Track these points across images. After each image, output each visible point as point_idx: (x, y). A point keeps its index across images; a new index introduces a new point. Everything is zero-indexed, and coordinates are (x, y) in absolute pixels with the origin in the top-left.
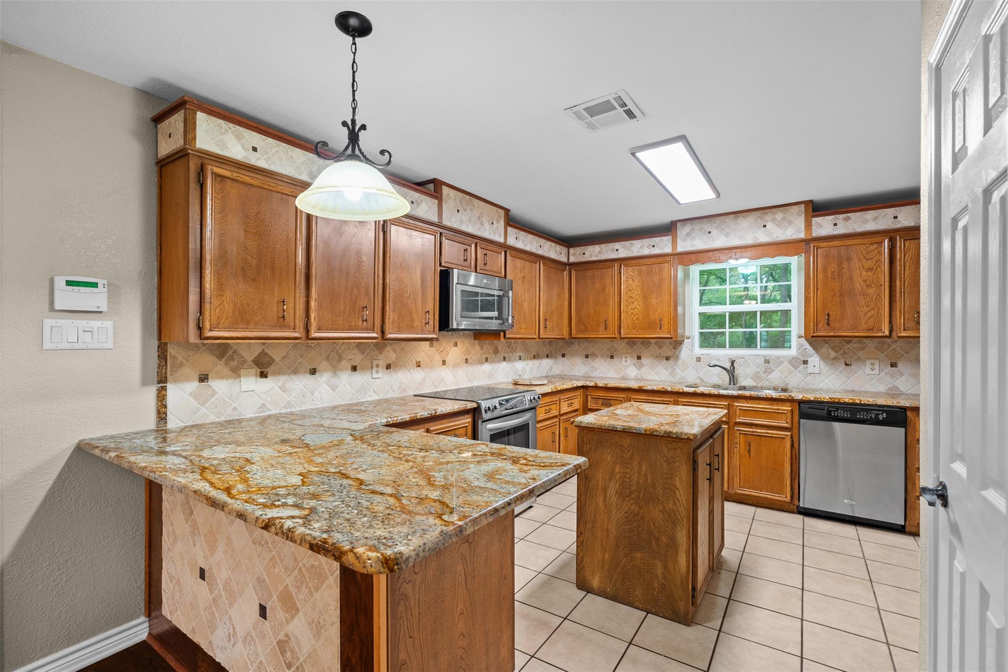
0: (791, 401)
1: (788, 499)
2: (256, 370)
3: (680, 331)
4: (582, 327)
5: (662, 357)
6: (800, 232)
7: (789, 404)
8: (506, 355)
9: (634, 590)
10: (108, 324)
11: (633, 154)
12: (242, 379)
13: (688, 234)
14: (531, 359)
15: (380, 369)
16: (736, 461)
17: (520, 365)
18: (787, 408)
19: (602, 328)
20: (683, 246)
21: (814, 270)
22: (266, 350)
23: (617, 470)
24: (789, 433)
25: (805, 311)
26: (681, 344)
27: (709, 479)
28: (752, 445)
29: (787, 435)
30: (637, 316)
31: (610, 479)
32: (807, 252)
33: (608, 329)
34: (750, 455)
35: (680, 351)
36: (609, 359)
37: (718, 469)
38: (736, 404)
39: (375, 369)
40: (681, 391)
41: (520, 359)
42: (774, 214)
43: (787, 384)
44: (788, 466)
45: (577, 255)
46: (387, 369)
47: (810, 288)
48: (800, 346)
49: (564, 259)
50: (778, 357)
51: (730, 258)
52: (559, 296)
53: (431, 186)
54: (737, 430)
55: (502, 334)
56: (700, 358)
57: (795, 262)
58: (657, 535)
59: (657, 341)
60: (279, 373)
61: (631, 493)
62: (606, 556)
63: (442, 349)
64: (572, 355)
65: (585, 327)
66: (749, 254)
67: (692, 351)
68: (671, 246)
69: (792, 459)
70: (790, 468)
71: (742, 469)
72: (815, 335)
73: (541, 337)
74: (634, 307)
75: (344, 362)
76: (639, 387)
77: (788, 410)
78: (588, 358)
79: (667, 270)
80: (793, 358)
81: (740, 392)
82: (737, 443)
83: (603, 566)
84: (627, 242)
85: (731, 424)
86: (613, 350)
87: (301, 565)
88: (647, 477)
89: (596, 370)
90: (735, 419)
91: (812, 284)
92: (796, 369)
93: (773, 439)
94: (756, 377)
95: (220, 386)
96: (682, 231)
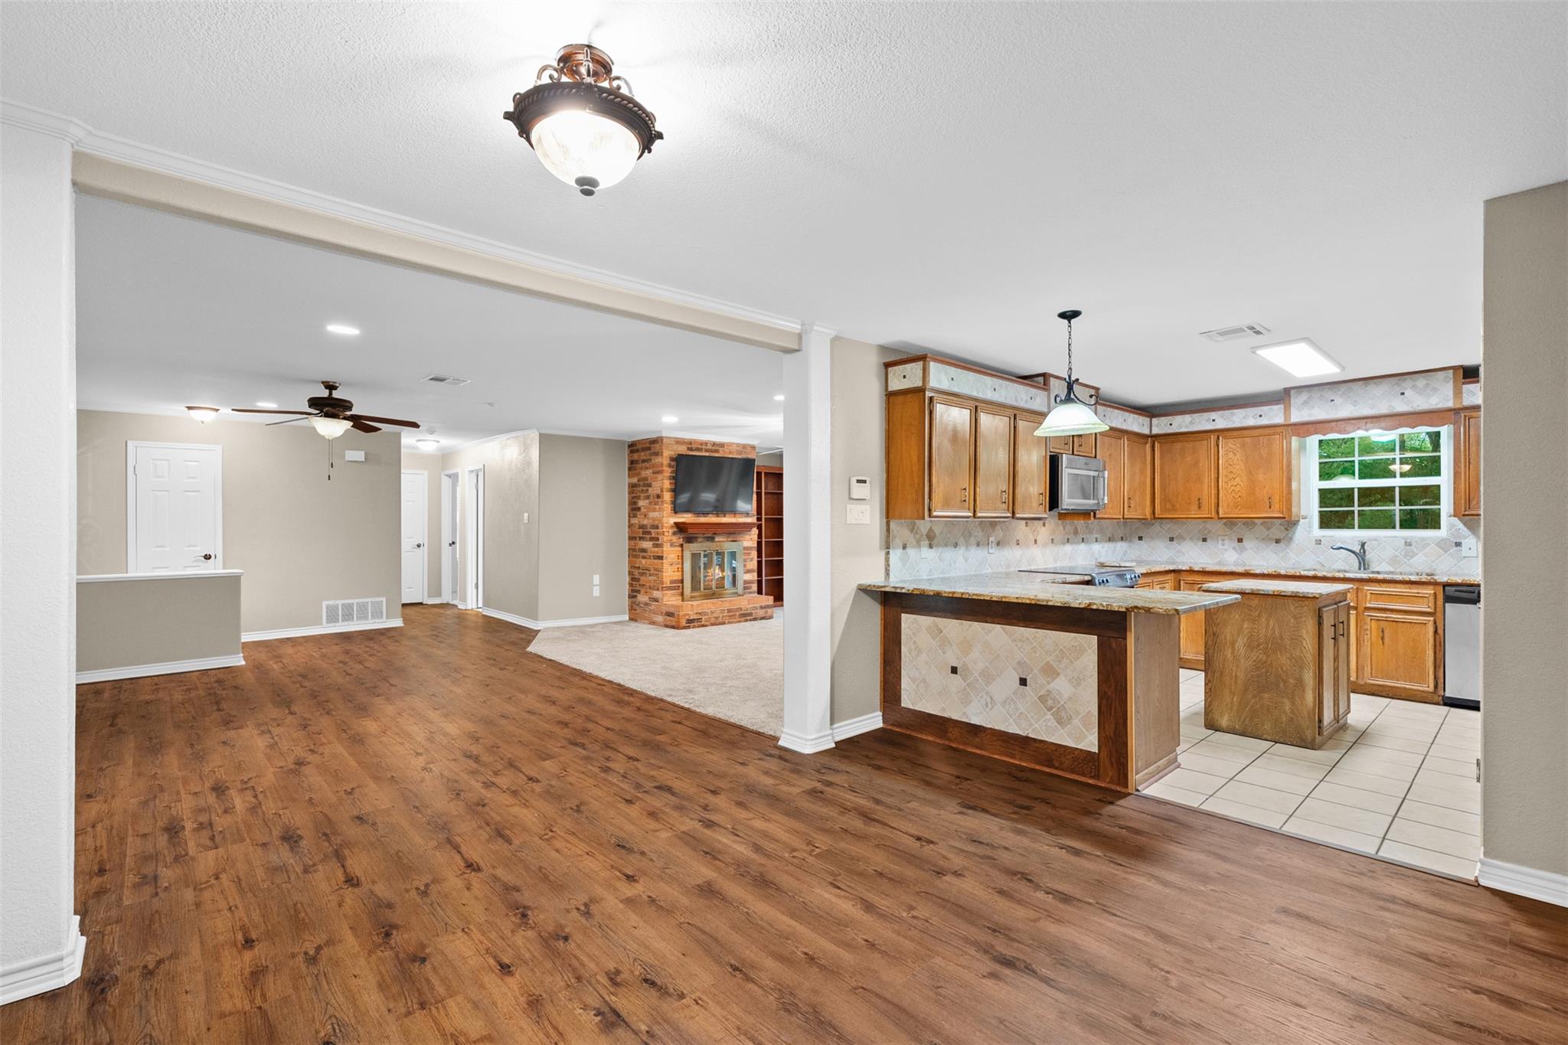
0: (1435, 584)
1: (1431, 688)
2: (926, 542)
3: (1294, 510)
4: (1168, 506)
5: (1271, 539)
6: (1448, 401)
7: (1431, 587)
8: (1084, 536)
9: (1263, 724)
10: (868, 507)
11: (1253, 352)
12: (921, 549)
13: (1305, 403)
14: (1106, 542)
15: (993, 546)
16: (1367, 649)
17: (1096, 547)
18: (1429, 591)
19: (1195, 507)
20: (1296, 417)
21: (1465, 442)
22: (933, 528)
23: (1245, 626)
24: (1432, 619)
25: (1454, 488)
26: (1295, 524)
27: (1334, 639)
28: (1386, 632)
29: (1429, 621)
30: (1240, 494)
31: (1239, 633)
32: (1456, 423)
33: (1202, 509)
34: (1383, 643)
35: (1294, 533)
36: (1201, 543)
37: (1343, 635)
38: (1366, 588)
39: (990, 545)
40: (1298, 574)
41: (1096, 541)
42: (1415, 381)
43: (1435, 569)
44: (1430, 653)
45: (1160, 426)
46: (997, 545)
47: (1460, 461)
48: (1451, 526)
49: (1146, 431)
50: (1423, 539)
51: (1359, 428)
52: (1142, 472)
53: (1041, 379)
54: (1369, 616)
55: (1092, 513)
56: (1320, 541)
57: (1446, 431)
58: (1285, 678)
59: (1264, 522)
60: (938, 545)
61: (1259, 645)
62: (1235, 699)
63: (1034, 528)
64: (1152, 538)
65: (1173, 506)
66: (1383, 424)
67: (1309, 532)
68: (1283, 416)
69: (1435, 646)
70: (1433, 655)
71: (1374, 657)
72: (1466, 513)
73: (1125, 517)
74: (1235, 484)
75: (972, 538)
76: (1245, 570)
77: (1431, 594)
78: (1173, 541)
79: (1278, 442)
80: (1442, 540)
81: (1371, 576)
82: (1367, 630)
83: (1232, 707)
84: (1227, 412)
85: (1361, 609)
86: (1206, 532)
87: (1061, 647)
88: (1275, 631)
89: (1184, 554)
90: (1366, 603)
91: (1463, 457)
92: (1446, 552)
93: (1413, 625)
94: (1394, 560)
95: (911, 551)
96: (1296, 400)
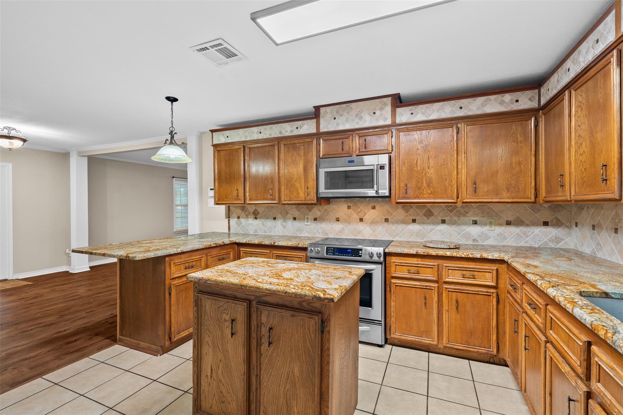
2: (253, 216)
12: (249, 219)
15: (309, 221)
22: (257, 209)
39: (306, 220)
46: (314, 220)
60: (261, 218)
63: (359, 210)
75: (289, 215)
95: (243, 220)
